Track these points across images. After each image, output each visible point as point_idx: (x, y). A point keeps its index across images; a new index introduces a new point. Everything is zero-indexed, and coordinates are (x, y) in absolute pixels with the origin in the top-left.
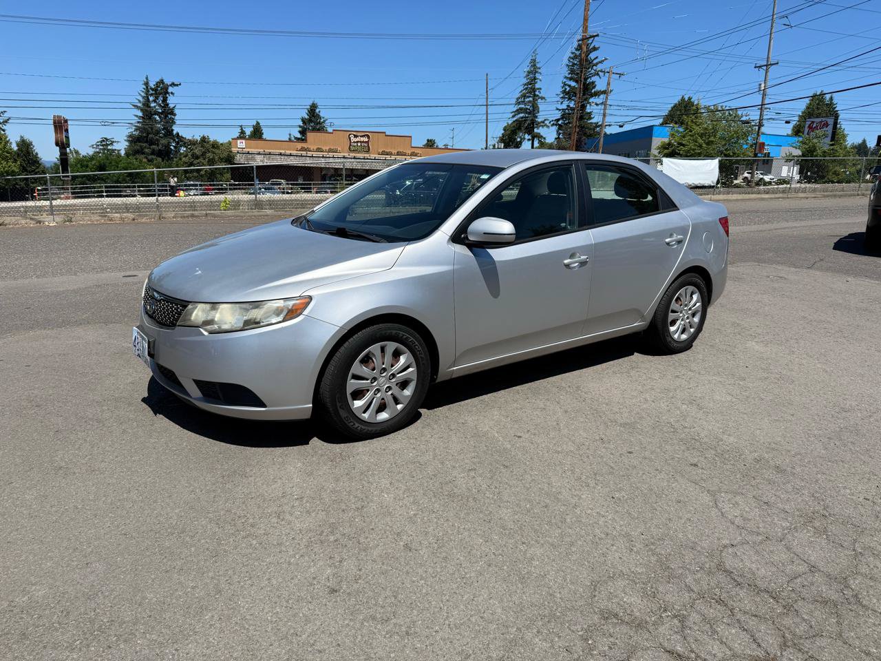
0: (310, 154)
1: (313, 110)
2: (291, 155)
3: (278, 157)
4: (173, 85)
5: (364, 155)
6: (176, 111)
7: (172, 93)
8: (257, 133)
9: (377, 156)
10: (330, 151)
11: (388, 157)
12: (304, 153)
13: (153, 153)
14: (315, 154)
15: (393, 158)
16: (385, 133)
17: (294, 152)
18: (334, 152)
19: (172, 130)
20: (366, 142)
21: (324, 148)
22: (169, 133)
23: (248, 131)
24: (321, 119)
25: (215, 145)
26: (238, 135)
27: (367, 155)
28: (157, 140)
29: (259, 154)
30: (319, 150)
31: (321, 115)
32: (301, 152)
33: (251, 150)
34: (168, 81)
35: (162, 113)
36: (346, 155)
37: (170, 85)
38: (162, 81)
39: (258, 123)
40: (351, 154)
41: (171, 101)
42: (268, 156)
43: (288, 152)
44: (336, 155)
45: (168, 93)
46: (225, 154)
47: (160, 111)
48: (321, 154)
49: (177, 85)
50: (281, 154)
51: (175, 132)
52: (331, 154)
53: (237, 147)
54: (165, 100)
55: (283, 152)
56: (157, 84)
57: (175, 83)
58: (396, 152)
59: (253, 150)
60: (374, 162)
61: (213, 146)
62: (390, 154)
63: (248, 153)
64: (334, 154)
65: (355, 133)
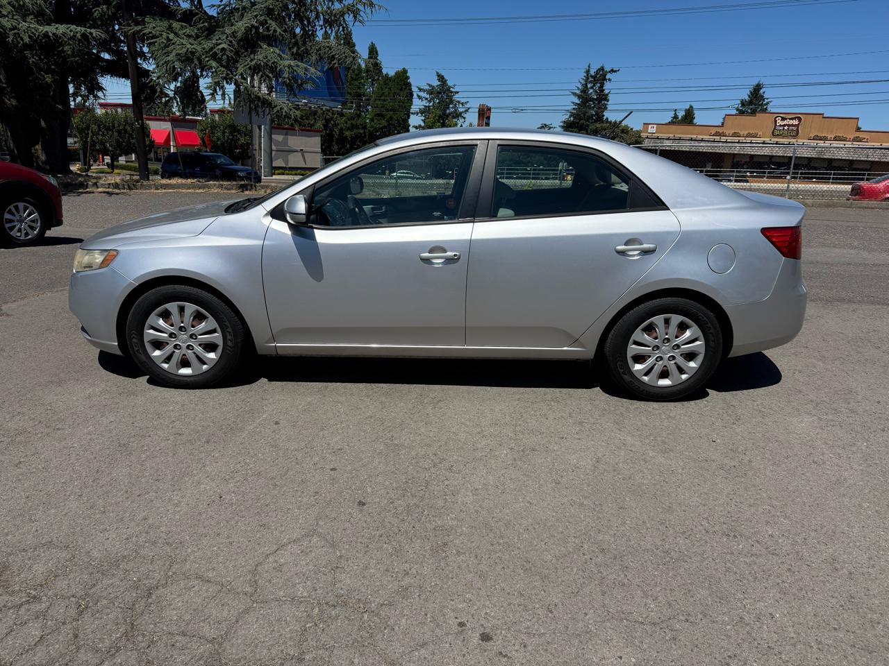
0: (724, 139)
2: (702, 140)
3: (688, 142)
4: (612, 71)
5: (790, 140)
6: (610, 97)
7: (609, 80)
9: (806, 142)
10: (749, 135)
11: (821, 142)
12: (717, 138)
15: (827, 143)
16: (823, 114)
17: (707, 137)
18: (752, 137)
19: (603, 116)
21: (742, 133)
27: (793, 141)
29: (668, 139)
30: (736, 135)
32: (715, 137)
34: (607, 69)
36: (767, 140)
37: (610, 72)
38: (602, 69)
40: (773, 139)
42: (677, 142)
43: (700, 137)
45: (606, 80)
48: (736, 139)
49: (616, 71)
50: (691, 139)
51: (605, 118)
52: (748, 140)
53: (647, 132)
54: (602, 86)
55: (694, 137)
56: (597, 71)
57: (615, 69)
58: (833, 137)
59: (661, 135)
60: (804, 147)
61: (623, 131)
62: (825, 139)
63: (658, 138)
64: (753, 139)
65: (782, 115)
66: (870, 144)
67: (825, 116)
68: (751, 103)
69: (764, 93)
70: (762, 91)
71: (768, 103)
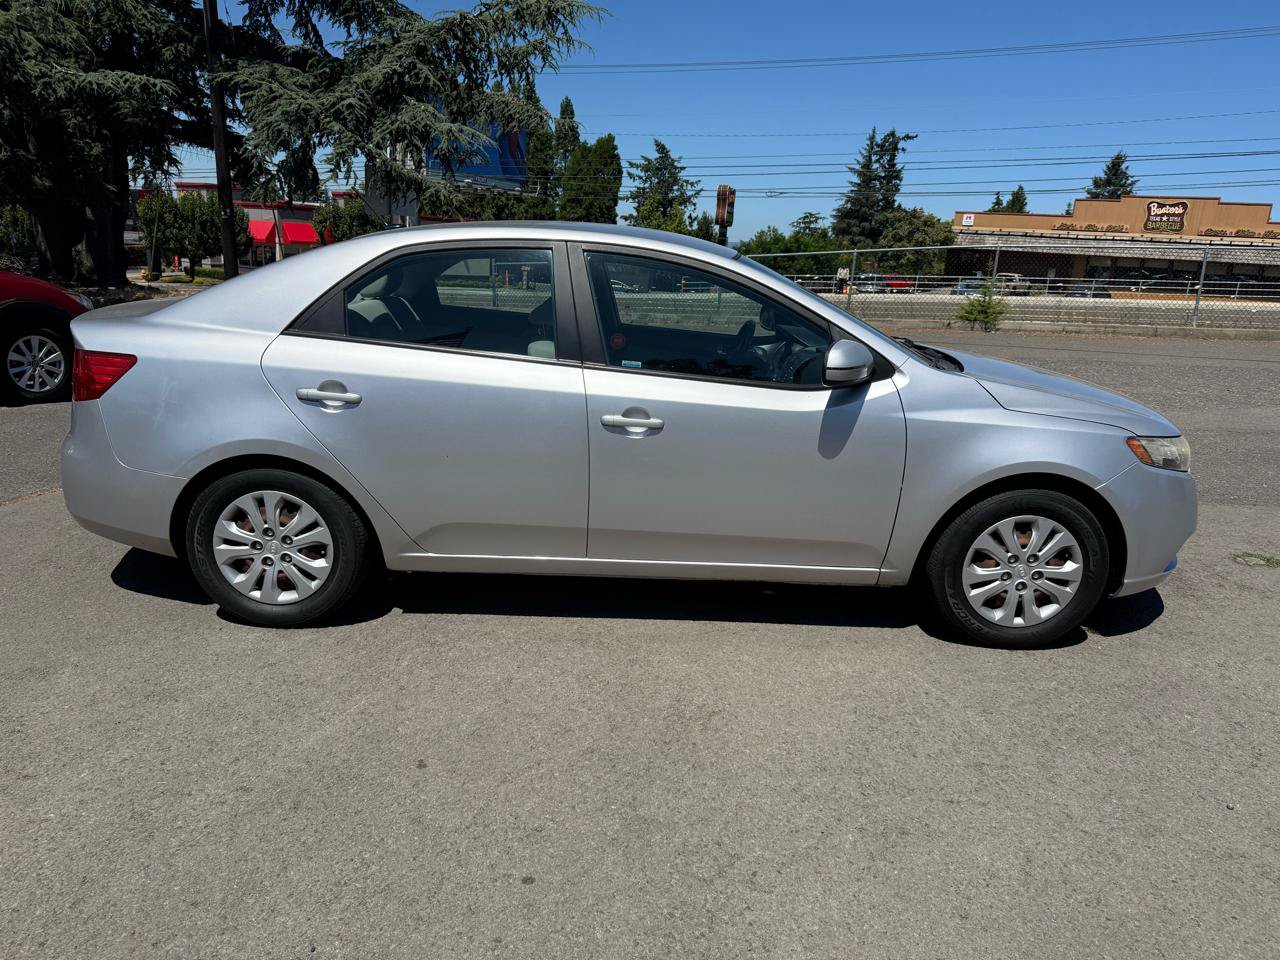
0: (1073, 234)
2: (1041, 236)
3: (1020, 239)
4: (908, 137)
5: (1171, 237)
6: (904, 174)
7: (903, 149)
9: (1195, 239)
10: (1110, 229)
11: (1217, 240)
12: (1064, 233)
14: (1082, 234)
15: (1226, 241)
16: (1218, 199)
17: (1048, 232)
18: (1115, 231)
19: (894, 201)
20: (1178, 215)
21: (1099, 226)
25: (929, 222)
27: (1175, 237)
28: (871, 215)
29: (992, 234)
30: (1091, 228)
32: (1060, 232)
33: (980, 229)
34: (900, 134)
35: (884, 177)
36: (1137, 236)
37: (903, 138)
38: (892, 134)
40: (1146, 235)
42: (1005, 238)
43: (1038, 232)
44: (1118, 236)
45: (898, 149)
48: (1092, 235)
49: (912, 138)
50: (1026, 235)
51: (896, 204)
52: (1110, 235)
53: (960, 224)
54: (892, 159)
55: (1030, 231)
56: (885, 137)
57: (911, 135)
58: (1234, 231)
59: (984, 229)
60: (1189, 246)
61: (925, 223)
62: (1222, 234)
63: (976, 233)
64: (1116, 234)
65: (1158, 201)
67: (1222, 201)
68: (1108, 182)
69: (1127, 168)
70: (1123, 166)
71: (1133, 183)
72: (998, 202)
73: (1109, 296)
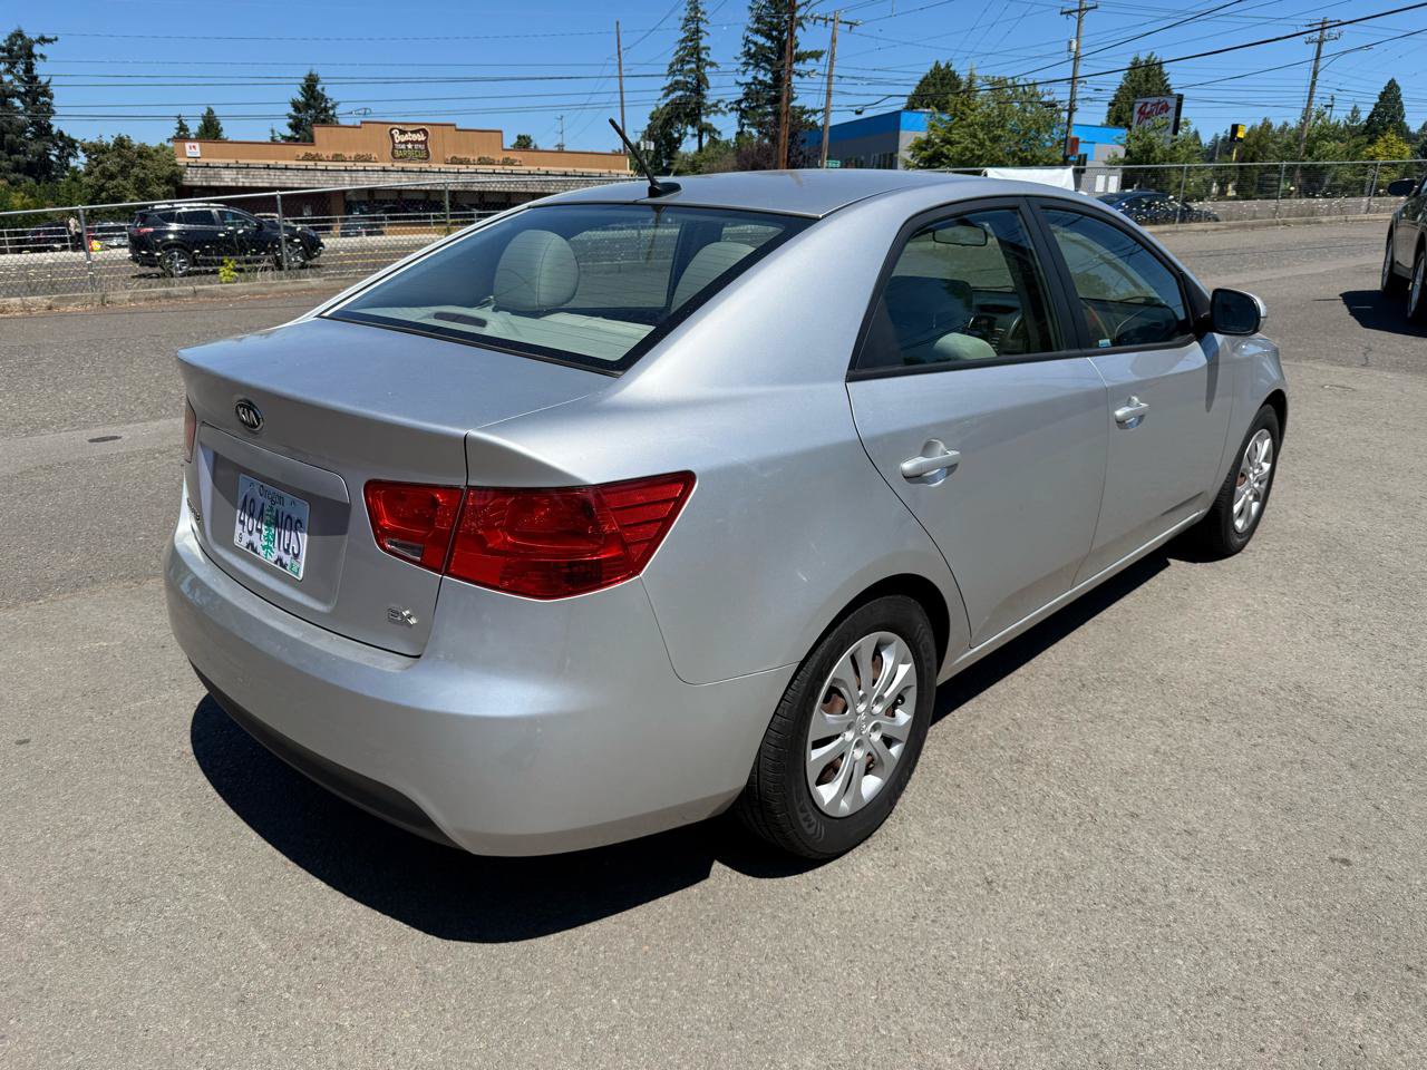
0: (321, 165)
1: (310, 85)
2: (286, 168)
3: (263, 172)
4: (43, 40)
5: (420, 165)
6: (53, 90)
7: (42, 56)
8: (210, 130)
9: (444, 167)
10: (359, 159)
11: (463, 168)
12: (311, 164)
13: (16, 170)
14: (331, 165)
15: (472, 168)
16: (454, 125)
17: (293, 163)
18: (366, 161)
19: (50, 126)
20: (422, 142)
21: (347, 155)
22: (44, 131)
23: (194, 127)
24: (326, 101)
25: (143, 153)
26: (174, 133)
27: (425, 166)
28: (23, 144)
29: (227, 167)
30: (337, 158)
31: (327, 94)
32: (307, 163)
33: (212, 162)
34: (32, 34)
35: (26, 94)
36: (388, 165)
37: (38, 41)
38: (19, 35)
39: (210, 111)
40: (396, 164)
41: (40, 69)
42: (244, 171)
43: (282, 163)
44: (369, 166)
45: (34, 56)
46: (167, 171)
47: (23, 90)
48: (341, 165)
49: (50, 41)
50: (268, 167)
51: (55, 130)
52: (360, 166)
53: (184, 155)
54: (29, 69)
55: (272, 162)
56: (10, 39)
57: (47, 37)
58: (476, 158)
59: (216, 160)
60: (438, 176)
61: (140, 155)
62: (467, 162)
63: (207, 166)
64: (366, 164)
65: (401, 127)
66: (523, 168)
67: (458, 127)
68: (307, 106)
69: (323, 89)
70: (319, 87)
71: (333, 107)
72: (183, 128)
73: (382, 233)
